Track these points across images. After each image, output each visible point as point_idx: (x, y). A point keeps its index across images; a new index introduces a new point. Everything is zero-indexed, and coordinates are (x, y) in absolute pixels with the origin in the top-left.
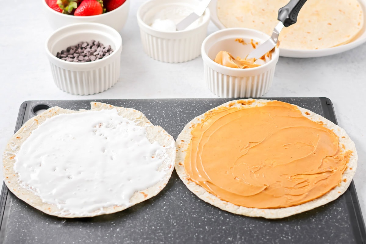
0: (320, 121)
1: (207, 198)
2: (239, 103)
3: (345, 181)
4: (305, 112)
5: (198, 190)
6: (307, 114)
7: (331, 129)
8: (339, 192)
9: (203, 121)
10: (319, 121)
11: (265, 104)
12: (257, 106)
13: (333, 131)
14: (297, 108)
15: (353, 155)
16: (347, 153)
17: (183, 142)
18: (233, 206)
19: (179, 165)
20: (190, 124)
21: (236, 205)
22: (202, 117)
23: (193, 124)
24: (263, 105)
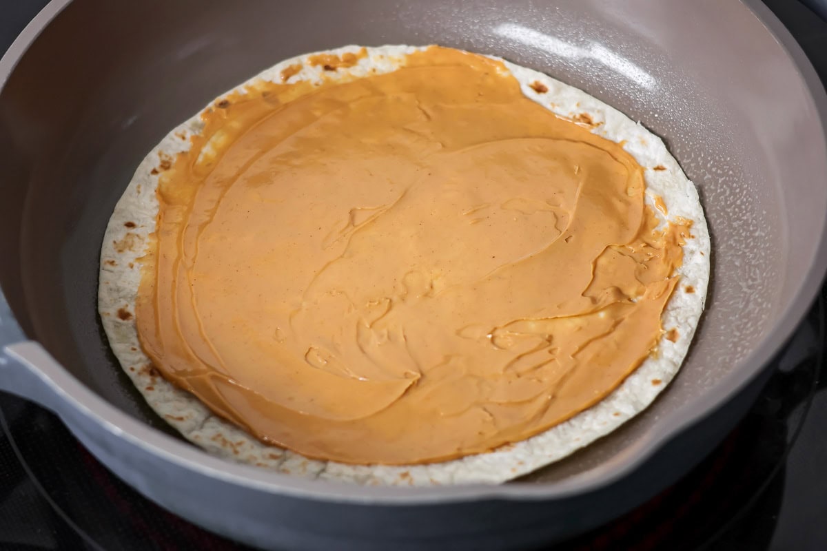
0: (582, 112)
1: (214, 439)
2: (315, 62)
3: (673, 336)
4: (532, 81)
5: (183, 414)
6: (540, 89)
7: (619, 139)
8: (656, 382)
9: (199, 142)
10: (579, 112)
11: (399, 61)
12: (374, 70)
13: (625, 147)
14: (505, 69)
15: (693, 237)
16: (675, 226)
17: (132, 231)
18: (304, 464)
19: (120, 320)
20: (153, 159)
21: (311, 458)
22: (196, 126)
23: (164, 158)
24: (395, 67)
